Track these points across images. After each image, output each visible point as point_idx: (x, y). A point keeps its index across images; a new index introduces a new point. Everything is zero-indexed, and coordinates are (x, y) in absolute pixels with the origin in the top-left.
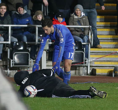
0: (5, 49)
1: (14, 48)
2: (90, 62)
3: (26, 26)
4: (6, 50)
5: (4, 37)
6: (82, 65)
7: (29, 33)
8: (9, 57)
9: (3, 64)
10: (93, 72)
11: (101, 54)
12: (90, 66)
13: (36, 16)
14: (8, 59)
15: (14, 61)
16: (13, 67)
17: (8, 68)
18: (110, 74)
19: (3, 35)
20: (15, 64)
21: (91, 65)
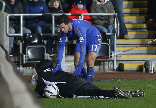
0: (17, 42)
1: (27, 41)
2: (117, 56)
3: (41, 14)
4: (17, 44)
5: (15, 28)
6: (108, 59)
7: (45, 23)
8: (21, 52)
9: (15, 60)
10: (121, 68)
11: (129, 46)
12: (117, 61)
13: (52, 3)
14: (21, 54)
15: (28, 56)
16: (26, 63)
17: (21, 65)
18: (140, 69)
19: (13, 25)
20: (29, 60)
21: (118, 59)
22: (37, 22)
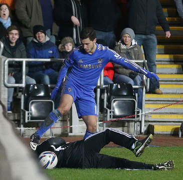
0: (17, 95)
1: (30, 94)
2: (145, 116)
3: (49, 60)
4: (18, 97)
5: (15, 76)
6: (134, 119)
7: (54, 71)
8: (22, 108)
9: (14, 117)
10: (150, 130)
11: (162, 102)
12: (146, 121)
13: (64, 46)
14: (22, 110)
15: (31, 114)
16: (28, 122)
17: (22, 124)
18: (175, 133)
19: (13, 73)
20: (32, 118)
21: (147, 119)
22: (43, 70)
